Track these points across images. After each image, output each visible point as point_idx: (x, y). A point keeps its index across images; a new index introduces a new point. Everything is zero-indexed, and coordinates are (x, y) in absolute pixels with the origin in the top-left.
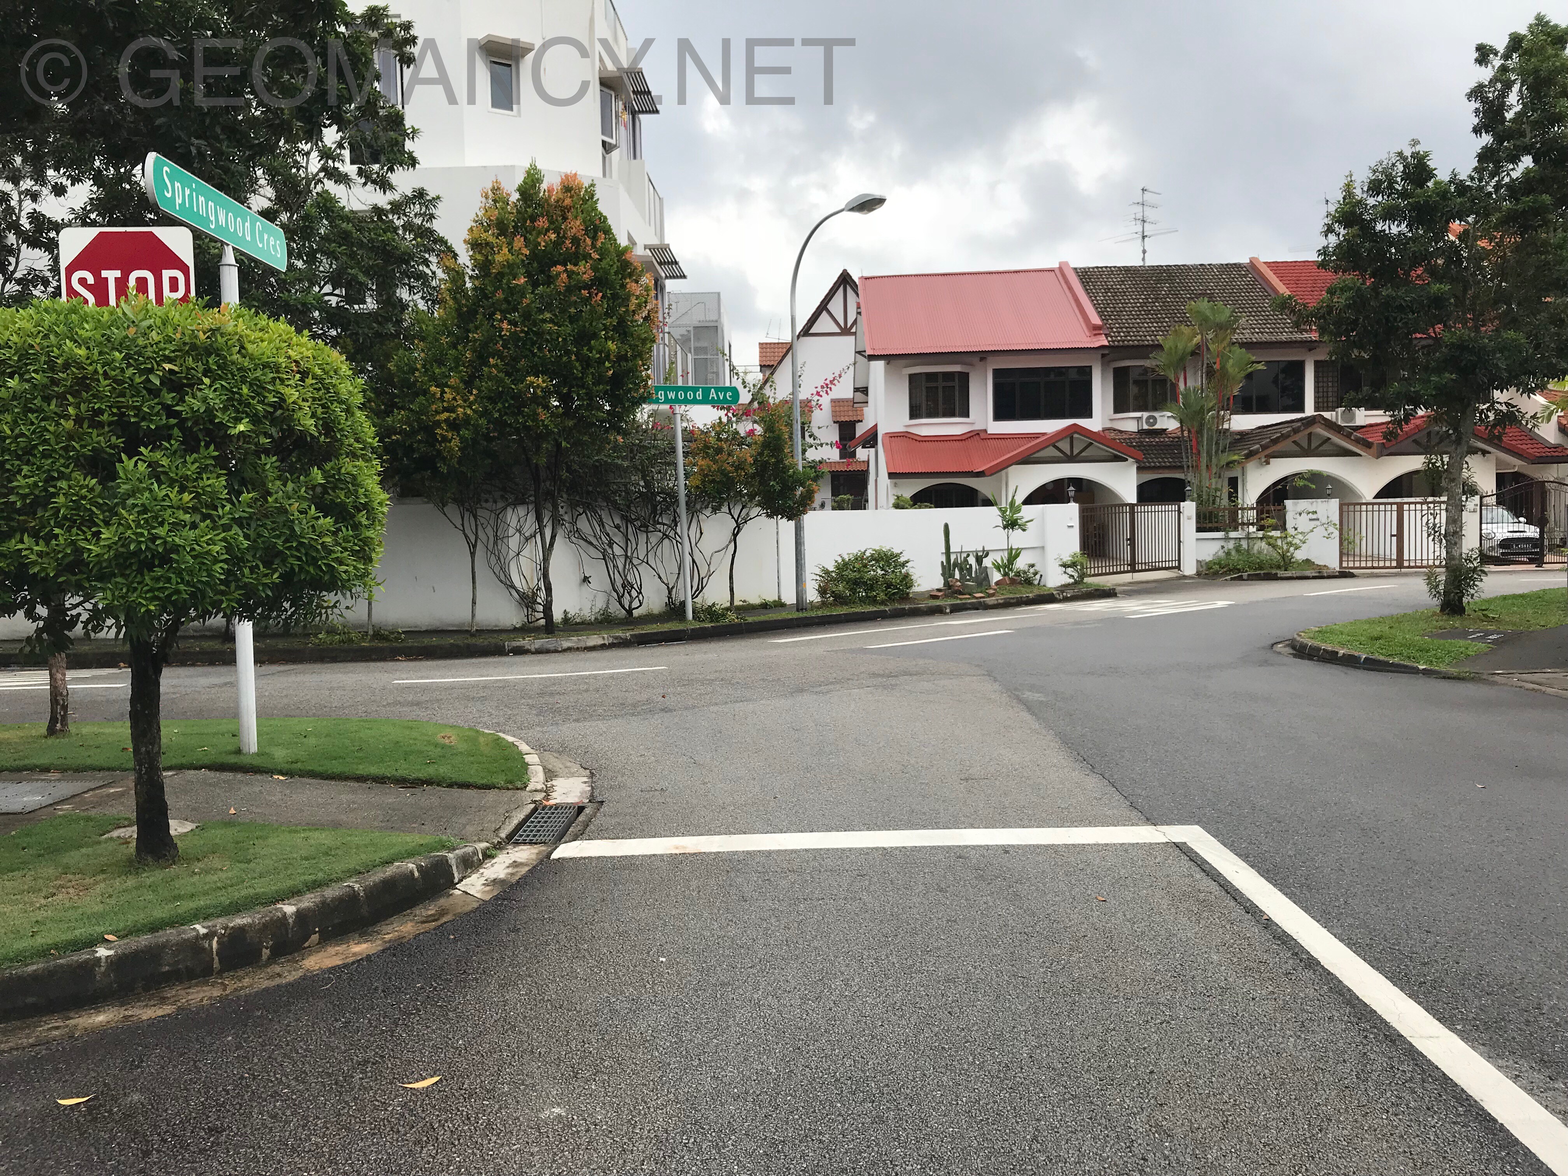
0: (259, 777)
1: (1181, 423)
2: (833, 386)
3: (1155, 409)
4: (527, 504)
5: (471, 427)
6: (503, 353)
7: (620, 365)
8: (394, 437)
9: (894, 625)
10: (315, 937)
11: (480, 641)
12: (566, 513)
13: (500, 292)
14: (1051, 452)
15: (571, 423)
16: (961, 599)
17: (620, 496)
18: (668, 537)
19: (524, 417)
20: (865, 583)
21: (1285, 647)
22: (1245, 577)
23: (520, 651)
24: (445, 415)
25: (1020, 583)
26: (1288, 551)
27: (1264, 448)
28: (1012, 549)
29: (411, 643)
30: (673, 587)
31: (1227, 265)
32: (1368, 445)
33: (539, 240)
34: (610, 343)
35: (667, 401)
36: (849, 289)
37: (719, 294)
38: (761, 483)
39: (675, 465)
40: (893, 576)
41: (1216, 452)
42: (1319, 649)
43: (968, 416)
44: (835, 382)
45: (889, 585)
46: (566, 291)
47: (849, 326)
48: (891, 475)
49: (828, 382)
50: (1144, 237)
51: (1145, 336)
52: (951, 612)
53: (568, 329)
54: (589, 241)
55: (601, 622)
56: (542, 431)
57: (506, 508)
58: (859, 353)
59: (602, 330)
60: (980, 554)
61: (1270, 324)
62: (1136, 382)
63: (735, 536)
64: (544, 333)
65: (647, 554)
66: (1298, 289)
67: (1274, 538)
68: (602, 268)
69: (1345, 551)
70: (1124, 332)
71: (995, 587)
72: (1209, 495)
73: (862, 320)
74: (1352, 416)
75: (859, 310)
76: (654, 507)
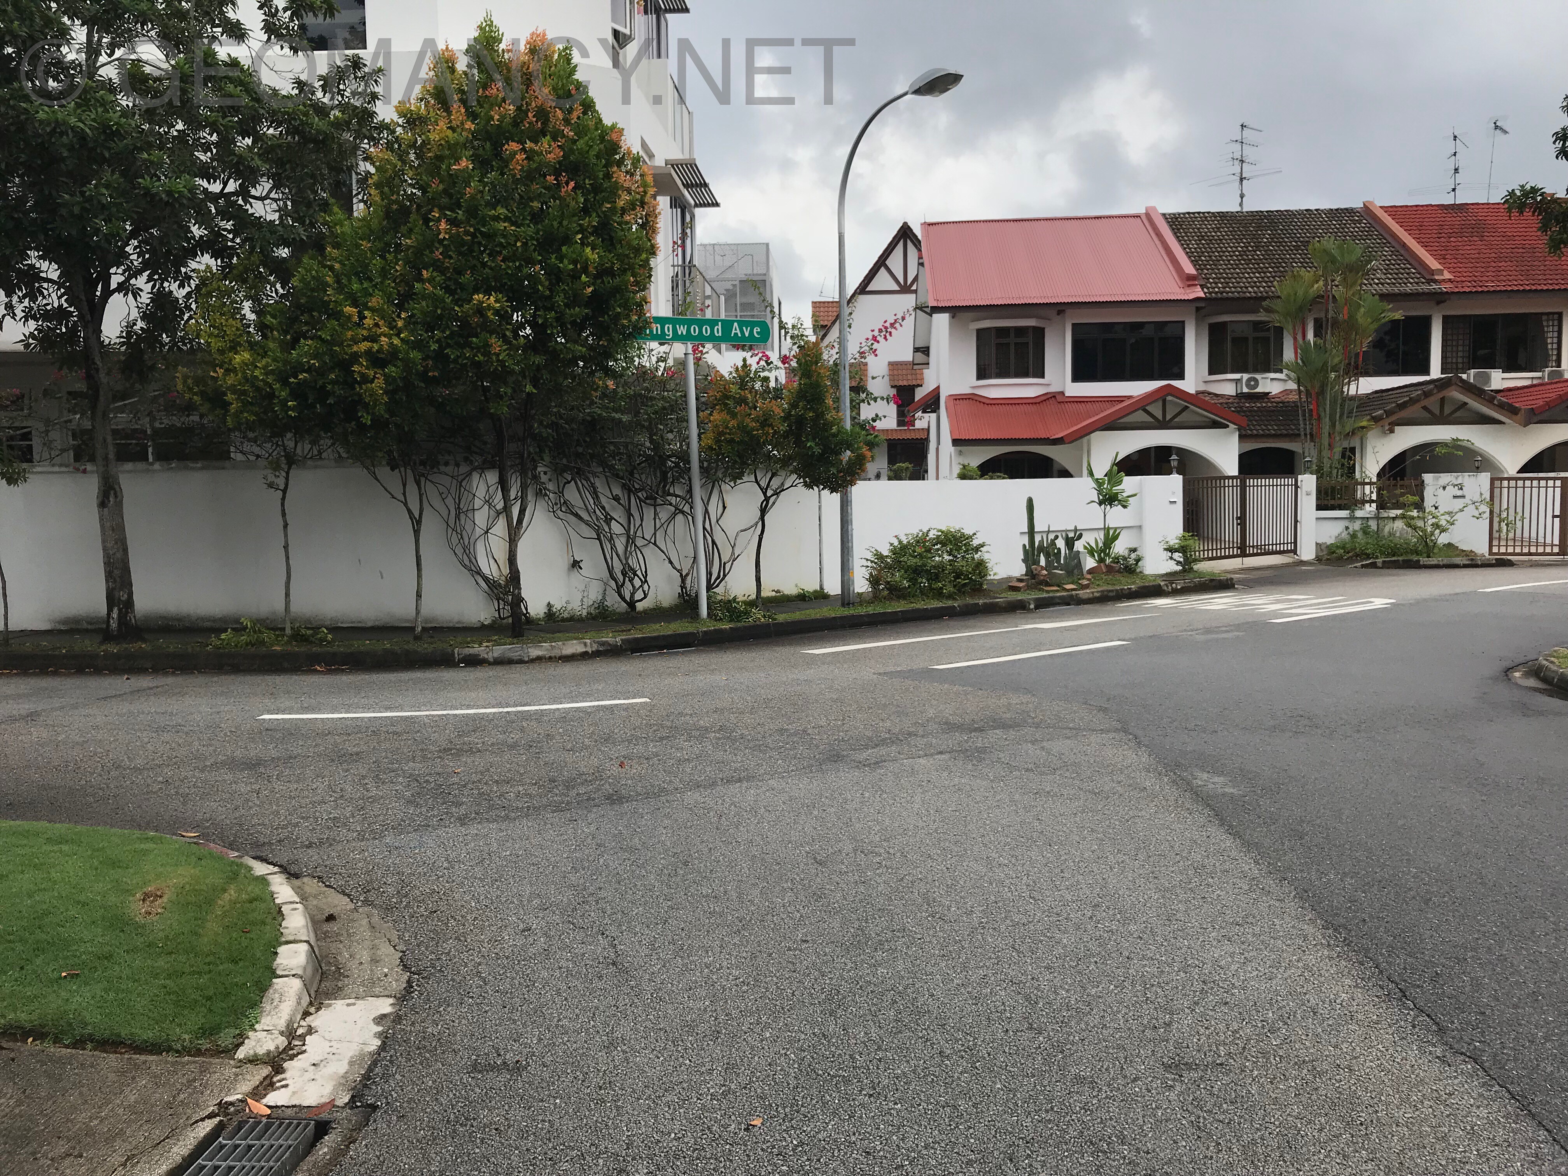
1: (1298, 383)
2: (893, 331)
3: (1256, 371)
4: (494, 469)
5: (400, 364)
6: (443, 263)
7: (603, 282)
8: (301, 377)
9: (967, 628)
11: (425, 647)
12: (550, 480)
13: (438, 181)
14: (1140, 417)
16: (1048, 592)
17: (619, 459)
18: (681, 512)
19: (472, 349)
20: (928, 572)
21: (1524, 676)
22: (1380, 565)
23: (474, 662)
24: (366, 345)
25: (1119, 571)
26: (1432, 534)
27: (1389, 413)
28: (1109, 529)
29: (339, 648)
30: (687, 575)
31: (1337, 210)
32: (1512, 411)
33: (492, 113)
34: (588, 250)
35: (676, 337)
36: (910, 245)
37: (767, 245)
38: (796, 444)
39: (686, 421)
40: (963, 563)
41: (1341, 417)
43: (1043, 377)
44: (897, 325)
45: (958, 574)
46: (526, 177)
47: (909, 283)
48: (956, 442)
49: (887, 324)
50: (1242, 180)
51: (1247, 288)
52: (1037, 608)
53: (529, 229)
54: (560, 115)
55: (589, 621)
56: (496, 369)
57: (471, 474)
58: (920, 307)
59: (577, 233)
60: (1071, 535)
61: (1391, 274)
62: (1234, 340)
63: (763, 511)
64: (496, 235)
65: (655, 534)
66: (1422, 236)
67: (1413, 518)
68: (578, 149)
69: (1496, 535)
70: (1222, 283)
71: (1089, 576)
72: (1331, 467)
73: (926, 273)
74: (1488, 379)
75: (921, 261)
76: (664, 474)
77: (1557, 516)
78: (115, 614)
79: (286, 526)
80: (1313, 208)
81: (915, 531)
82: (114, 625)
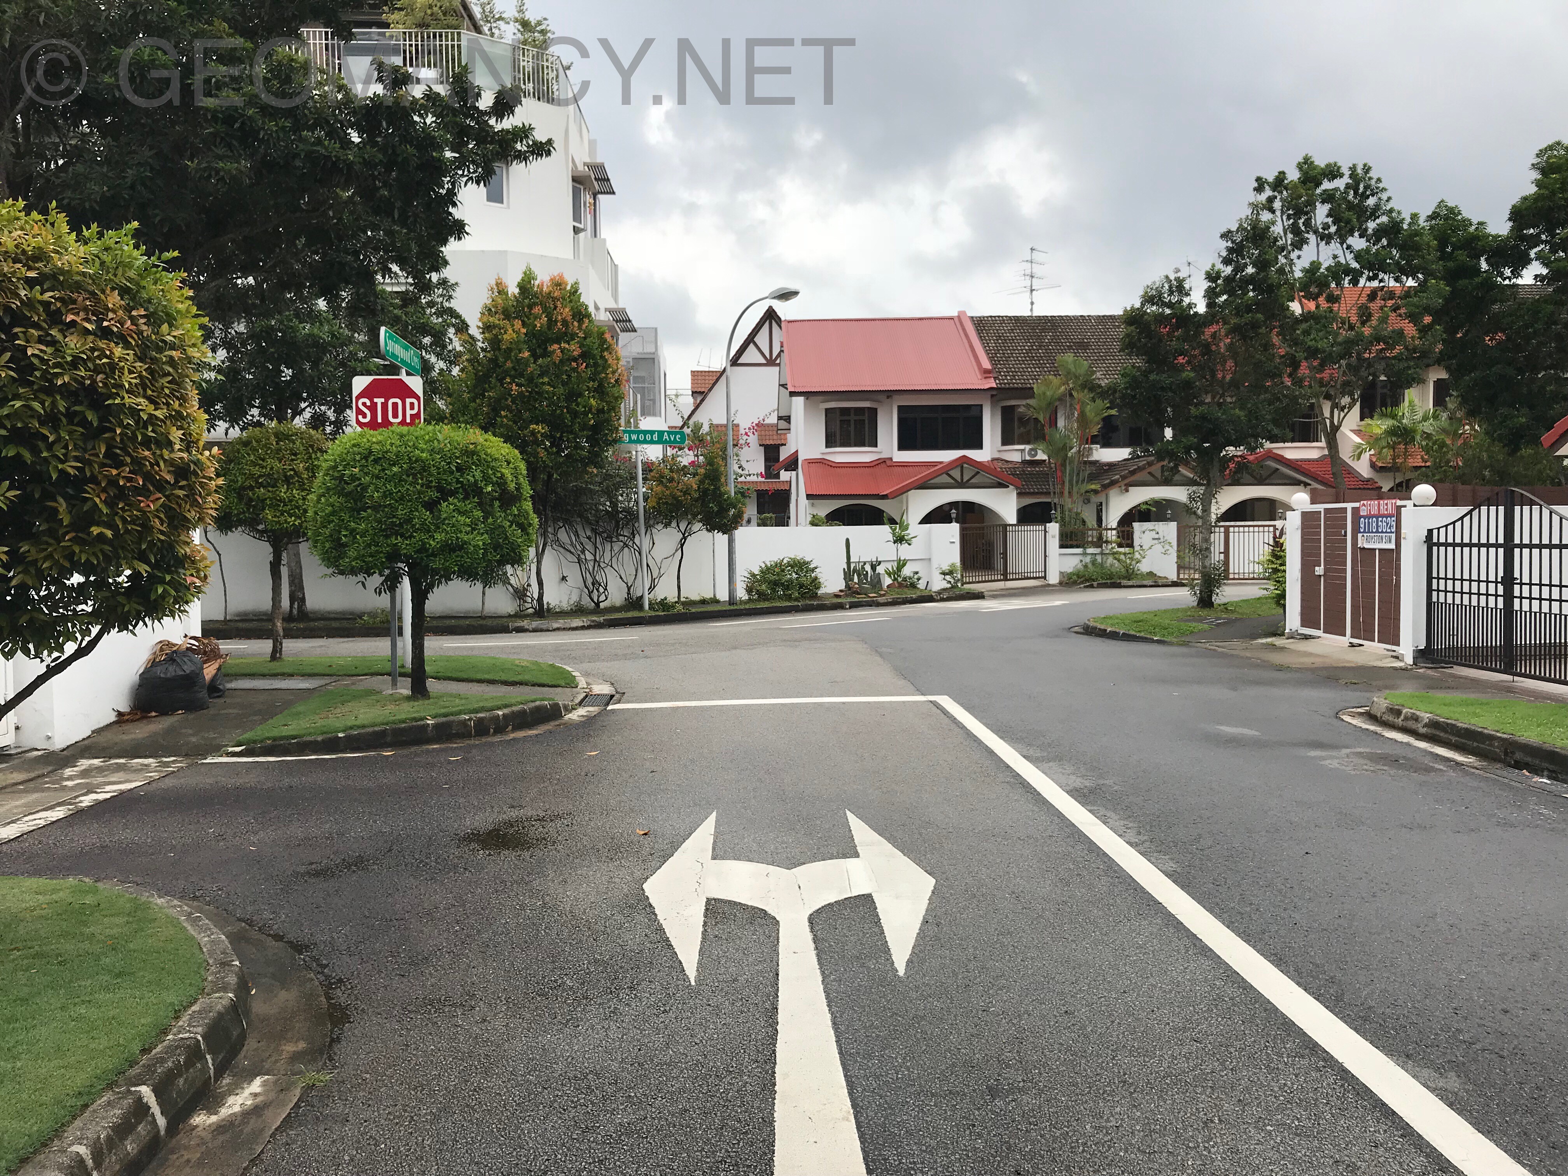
1: (1050, 455)
3: (1036, 443)
6: (512, 407)
7: (598, 417)
9: (805, 616)
10: (510, 727)
11: (489, 622)
12: (553, 528)
13: (509, 362)
14: (945, 479)
15: (561, 460)
16: (858, 598)
17: (591, 513)
18: (627, 546)
19: (527, 455)
20: (783, 584)
21: (1078, 628)
22: (1095, 586)
23: (520, 630)
25: (906, 586)
26: (1132, 564)
27: (1124, 478)
28: (900, 560)
29: (436, 623)
30: (632, 586)
31: (1103, 316)
33: (536, 323)
34: (592, 400)
35: (631, 441)
36: (774, 324)
37: (656, 329)
38: (703, 505)
40: (805, 579)
41: (1077, 482)
43: (876, 446)
45: (801, 586)
46: (560, 363)
47: (774, 357)
48: (809, 497)
50: (1032, 291)
51: (1028, 380)
52: (850, 608)
53: (561, 390)
54: (576, 324)
55: (576, 612)
56: (540, 465)
58: (783, 386)
59: (586, 391)
60: (874, 563)
62: (1020, 419)
63: (682, 545)
64: (543, 393)
65: (611, 559)
67: (1129, 554)
68: (586, 344)
69: (1182, 565)
70: (1010, 376)
71: (886, 589)
72: (1071, 518)
73: (786, 352)
76: (617, 523)
77: (1222, 553)
78: (296, 606)
80: (1085, 314)
81: (775, 559)
82: (295, 612)
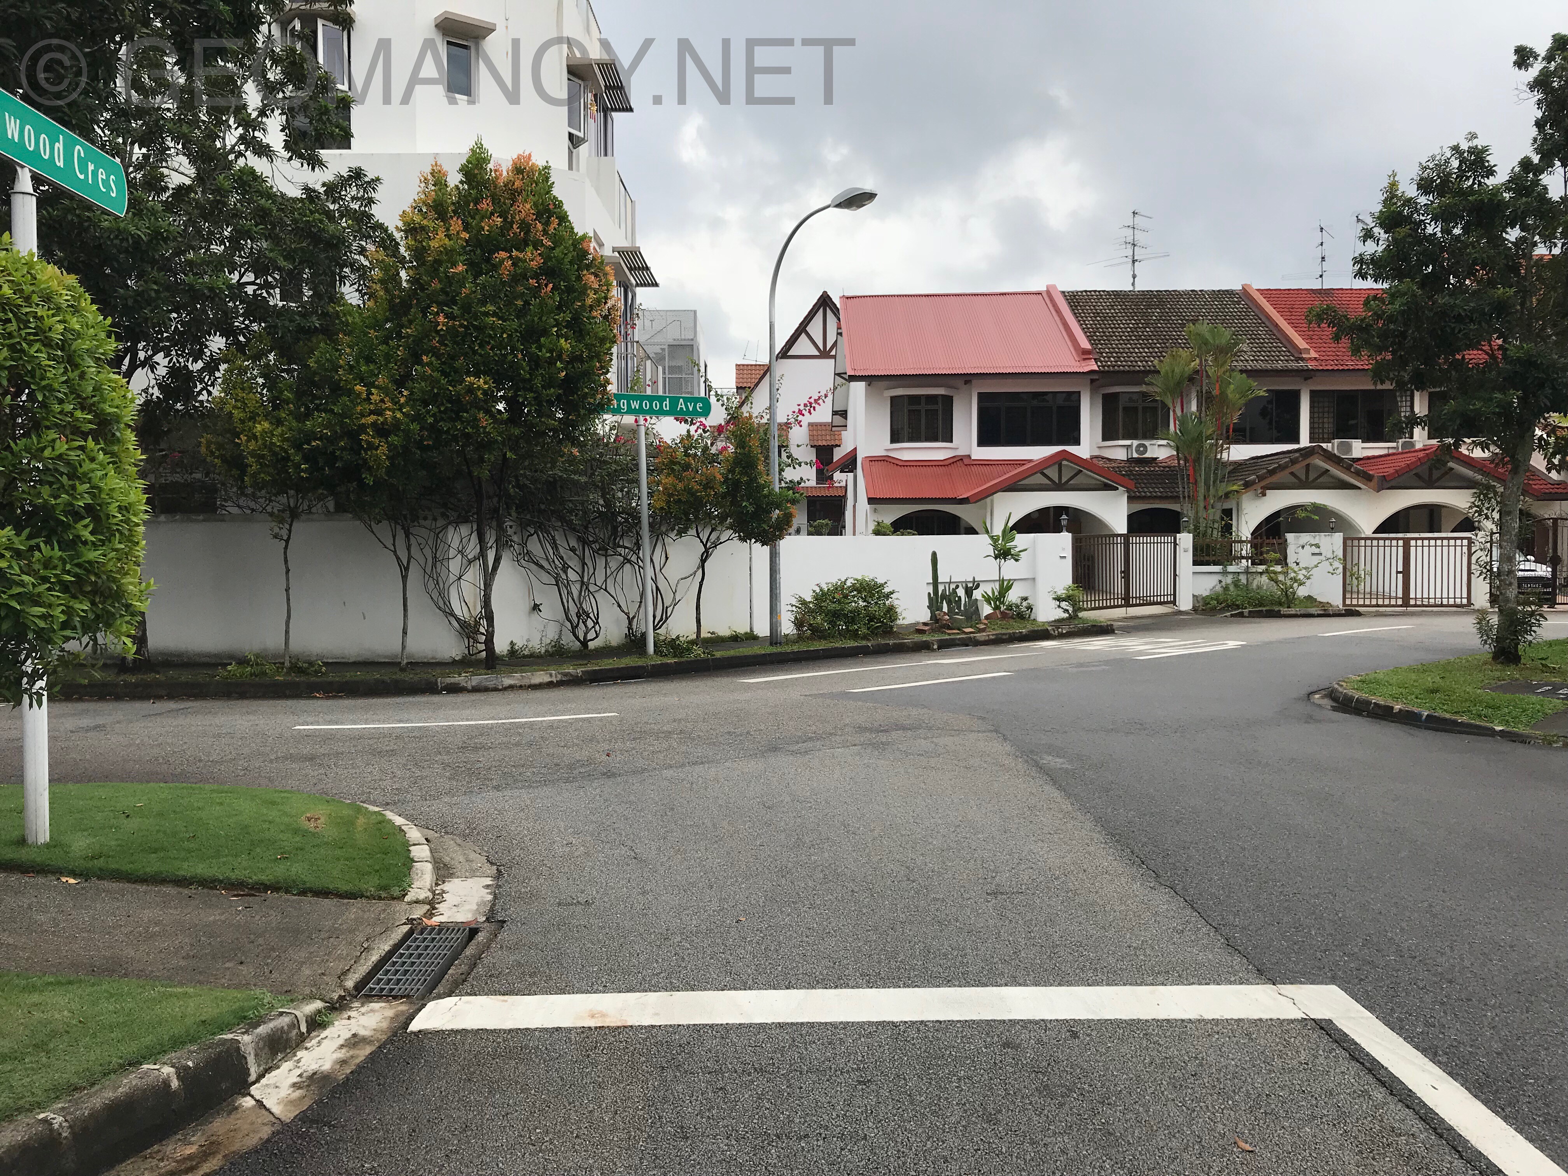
0: (41, 880)
1: (1178, 450)
2: (817, 406)
3: (1145, 437)
4: (471, 522)
5: (401, 434)
6: (439, 350)
7: (573, 367)
8: (314, 444)
9: (879, 663)
11: (409, 677)
12: (515, 533)
13: (436, 281)
14: (1039, 479)
15: (517, 432)
16: (949, 634)
17: (576, 515)
18: (629, 561)
19: (462, 422)
20: (846, 616)
21: (1322, 698)
22: (1246, 614)
23: (454, 689)
24: (372, 418)
25: (1012, 618)
26: (1290, 587)
27: (1261, 478)
28: (1003, 580)
29: (332, 677)
30: (634, 617)
31: (1219, 291)
32: (1367, 478)
33: (483, 224)
34: (562, 341)
35: (630, 411)
36: (829, 313)
37: (695, 312)
38: (732, 503)
39: (637, 481)
40: (876, 608)
41: (1214, 482)
42: (1368, 703)
43: (951, 441)
44: (820, 401)
45: (872, 618)
46: (512, 280)
47: (828, 348)
48: (871, 501)
49: (812, 400)
50: (1134, 262)
51: (1136, 362)
52: (939, 648)
53: (514, 323)
54: (540, 226)
55: (551, 656)
56: (483, 440)
57: (447, 527)
58: (839, 375)
59: (554, 327)
60: (970, 585)
61: (1265, 352)
62: (1125, 409)
63: (703, 561)
64: (486, 328)
65: (606, 580)
66: (1293, 317)
67: (1275, 573)
68: (555, 257)
69: (1349, 588)
70: (1114, 357)
71: (986, 622)
72: (1206, 527)
73: (843, 342)
74: (1349, 448)
75: (839, 331)
76: (615, 529)
77: (1400, 572)
79: (288, 571)
80: (1197, 289)
81: (834, 580)
